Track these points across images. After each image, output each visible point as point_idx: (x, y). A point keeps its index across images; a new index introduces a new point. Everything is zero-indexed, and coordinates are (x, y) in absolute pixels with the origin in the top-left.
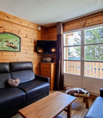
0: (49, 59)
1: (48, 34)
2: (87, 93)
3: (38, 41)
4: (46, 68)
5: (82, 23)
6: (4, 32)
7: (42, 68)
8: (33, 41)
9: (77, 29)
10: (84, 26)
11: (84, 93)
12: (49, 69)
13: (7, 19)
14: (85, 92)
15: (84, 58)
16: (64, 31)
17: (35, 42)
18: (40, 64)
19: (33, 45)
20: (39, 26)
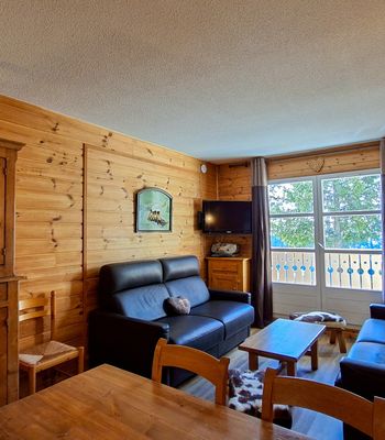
0: (232, 249)
1: (221, 180)
2: (341, 321)
3: (204, 202)
4: (226, 272)
5: (316, 163)
6: (145, 188)
7: (215, 271)
8: (192, 202)
9: (303, 175)
10: (319, 172)
11: (334, 320)
12: (237, 272)
13: (148, 155)
14: (337, 317)
15: (322, 244)
16: (268, 179)
17: (196, 205)
18: (206, 261)
19: (193, 213)
20: (202, 162)
